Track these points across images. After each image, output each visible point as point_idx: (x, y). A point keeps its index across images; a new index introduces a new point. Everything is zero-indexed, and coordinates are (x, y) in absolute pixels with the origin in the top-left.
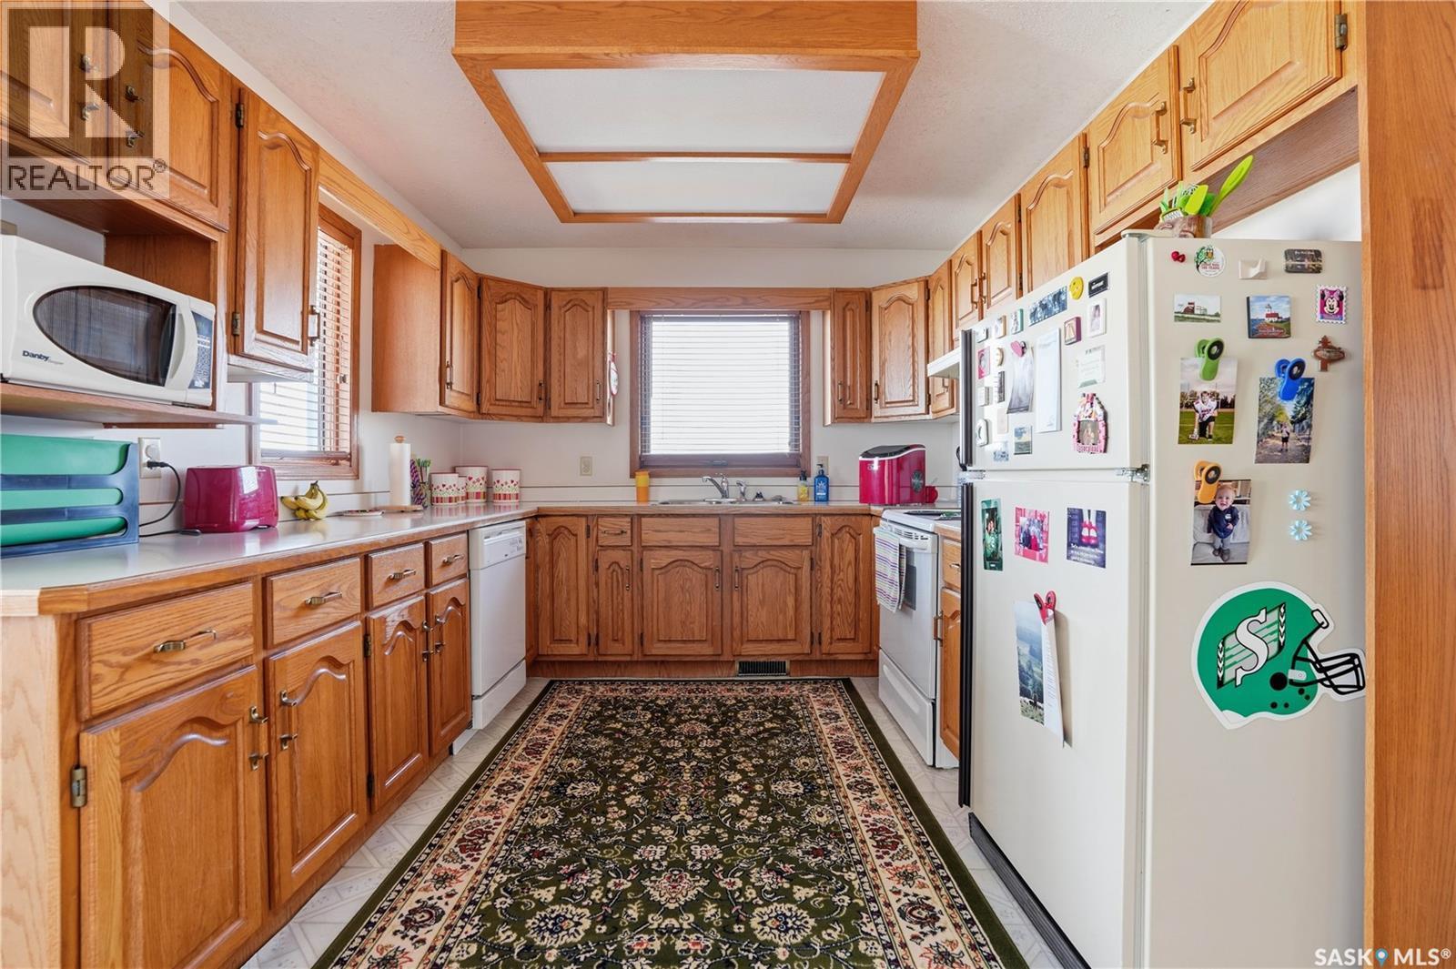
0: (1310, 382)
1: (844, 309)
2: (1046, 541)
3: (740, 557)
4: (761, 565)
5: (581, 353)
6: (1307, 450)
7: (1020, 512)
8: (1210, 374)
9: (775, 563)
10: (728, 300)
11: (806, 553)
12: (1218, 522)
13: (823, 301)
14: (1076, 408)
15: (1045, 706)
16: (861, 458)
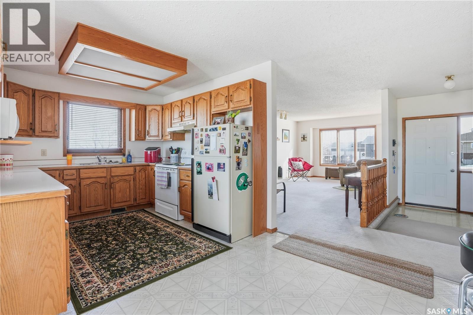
0: (247, 145)
1: (139, 110)
2: (213, 168)
3: (113, 179)
4: (119, 181)
5: (49, 114)
6: (247, 154)
7: (206, 164)
8: (238, 144)
9: (123, 180)
10: (104, 103)
11: (132, 177)
12: (239, 164)
13: (133, 107)
14: (219, 147)
15: (213, 196)
16: (145, 151)
